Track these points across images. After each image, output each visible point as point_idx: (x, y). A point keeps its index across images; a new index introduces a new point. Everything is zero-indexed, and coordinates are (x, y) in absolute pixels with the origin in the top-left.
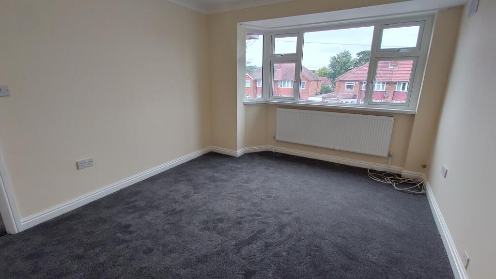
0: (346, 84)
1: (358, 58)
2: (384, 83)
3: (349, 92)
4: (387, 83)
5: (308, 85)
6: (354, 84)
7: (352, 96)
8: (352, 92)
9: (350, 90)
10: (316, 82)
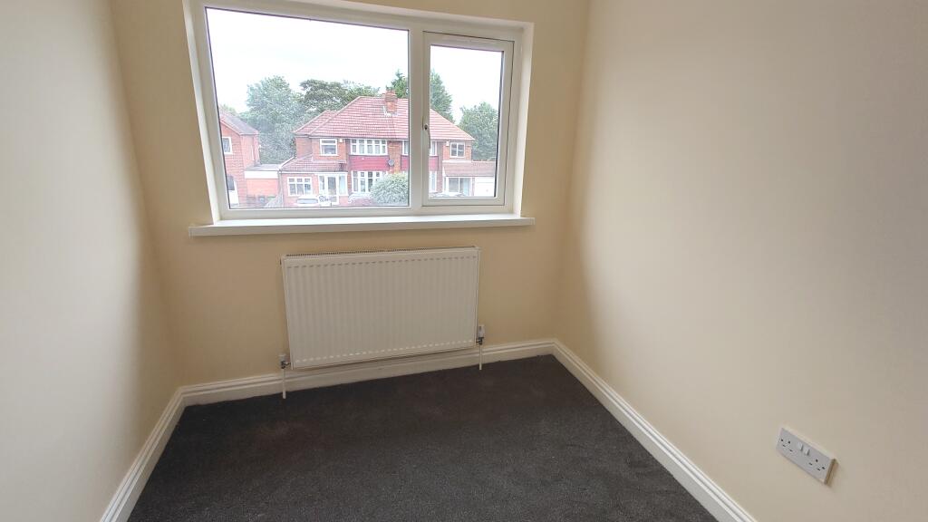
0: (321, 144)
1: (304, 93)
2: (383, 142)
3: (329, 158)
4: (389, 142)
5: (237, 144)
6: (336, 144)
7: (338, 167)
8: (334, 158)
9: (330, 154)
10: (250, 139)
